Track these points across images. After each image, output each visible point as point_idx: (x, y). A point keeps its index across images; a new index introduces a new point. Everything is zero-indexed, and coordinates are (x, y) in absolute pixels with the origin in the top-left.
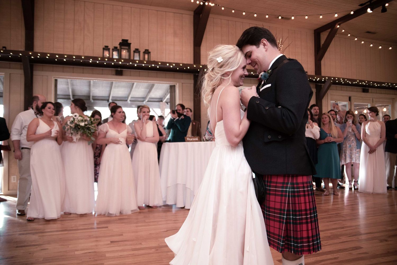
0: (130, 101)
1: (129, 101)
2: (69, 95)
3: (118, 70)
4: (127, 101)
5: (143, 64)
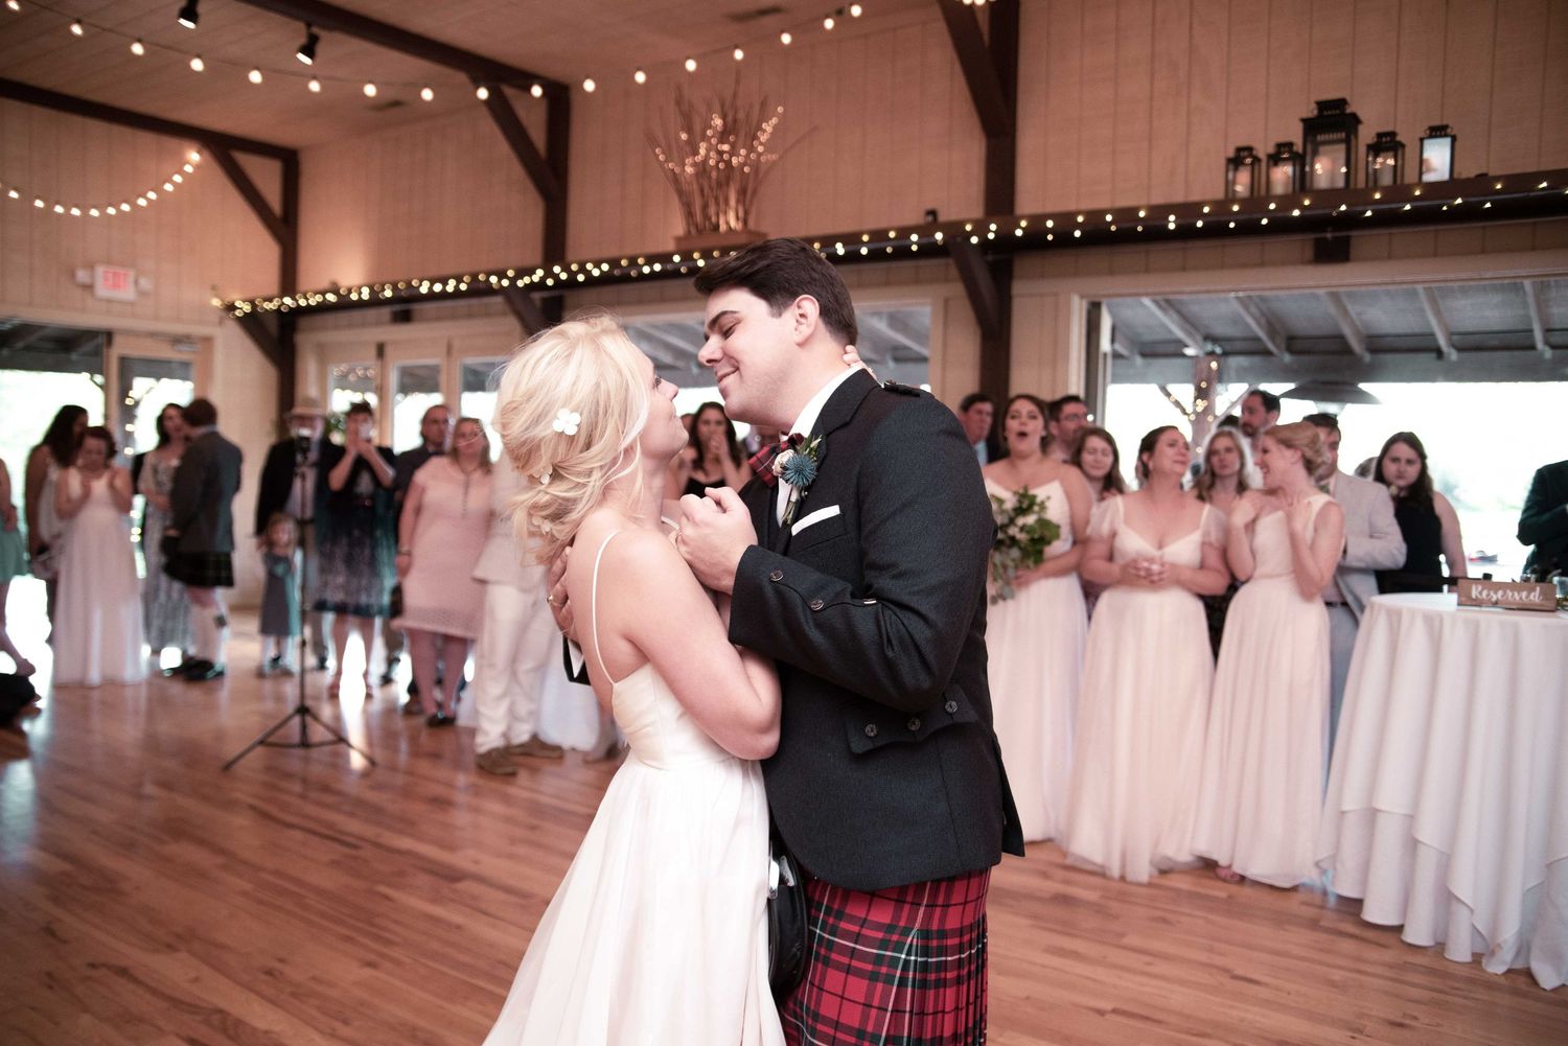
0: (1553, 347)
1: (1540, 345)
2: (1257, 339)
3: (1325, 239)
4: (1533, 347)
5: (1408, 201)
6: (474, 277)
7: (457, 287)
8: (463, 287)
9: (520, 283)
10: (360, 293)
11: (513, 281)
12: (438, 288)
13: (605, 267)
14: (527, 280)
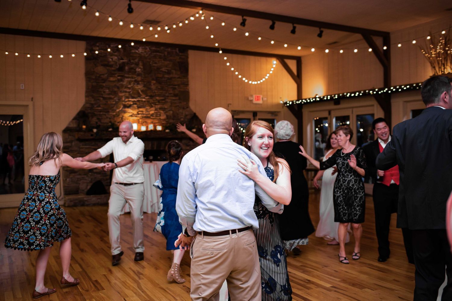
6: (365, 91)
7: (359, 95)
8: (361, 94)
9: (380, 93)
10: (327, 98)
11: (377, 92)
12: (353, 95)
13: (408, 87)
14: (382, 91)
